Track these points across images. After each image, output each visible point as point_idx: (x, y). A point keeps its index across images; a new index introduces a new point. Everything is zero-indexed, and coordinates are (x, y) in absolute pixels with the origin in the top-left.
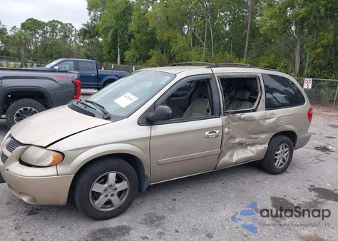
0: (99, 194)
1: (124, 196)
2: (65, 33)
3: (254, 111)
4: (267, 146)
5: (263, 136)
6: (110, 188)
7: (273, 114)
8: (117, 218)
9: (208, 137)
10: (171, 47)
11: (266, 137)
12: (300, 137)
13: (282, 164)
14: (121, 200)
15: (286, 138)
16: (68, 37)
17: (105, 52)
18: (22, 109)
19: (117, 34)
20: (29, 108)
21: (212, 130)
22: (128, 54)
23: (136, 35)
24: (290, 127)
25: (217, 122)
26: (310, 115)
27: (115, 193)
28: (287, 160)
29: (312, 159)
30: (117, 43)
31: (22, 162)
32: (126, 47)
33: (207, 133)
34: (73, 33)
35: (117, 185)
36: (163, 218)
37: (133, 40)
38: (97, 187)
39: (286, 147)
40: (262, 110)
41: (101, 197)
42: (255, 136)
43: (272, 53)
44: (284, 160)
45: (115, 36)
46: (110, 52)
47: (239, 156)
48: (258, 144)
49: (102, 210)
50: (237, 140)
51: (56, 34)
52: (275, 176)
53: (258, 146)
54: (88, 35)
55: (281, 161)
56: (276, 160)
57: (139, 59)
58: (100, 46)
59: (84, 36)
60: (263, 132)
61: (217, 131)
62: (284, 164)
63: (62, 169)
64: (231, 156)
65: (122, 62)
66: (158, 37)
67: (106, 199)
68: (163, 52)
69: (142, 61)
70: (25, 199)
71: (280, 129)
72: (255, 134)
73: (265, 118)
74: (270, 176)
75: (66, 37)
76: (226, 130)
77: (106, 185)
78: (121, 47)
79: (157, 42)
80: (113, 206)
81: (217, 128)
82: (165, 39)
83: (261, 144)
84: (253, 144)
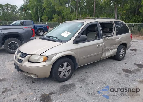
0: (61, 72)
1: (69, 72)
2: (13, 9)
3: (112, 36)
4: (117, 50)
5: (115, 46)
6: (65, 69)
7: (119, 37)
8: (68, 81)
9: (98, 47)
10: (62, 13)
11: (116, 46)
12: (128, 45)
13: (122, 56)
14: (69, 74)
15: (123, 46)
16: (15, 11)
17: (33, 17)
18: (11, 42)
19: (37, 9)
20: (14, 42)
21: (99, 44)
22: (43, 17)
23: (46, 9)
24: (125, 42)
25: (101, 41)
26: (131, 37)
27: (67, 71)
28: (124, 55)
29: (131, 54)
30: (38, 13)
31: (29, 62)
32: (42, 14)
33: (98, 46)
34: (17, 9)
35: (67, 68)
36: (85, 79)
37: (45, 11)
38: (60, 69)
39: (123, 50)
40: (115, 35)
41: (62, 73)
42: (113, 46)
43: (105, 14)
44: (123, 55)
45: (37, 10)
46: (35, 17)
47: (108, 54)
48: (114, 49)
49: (62, 78)
50: (107, 48)
51: (9, 10)
52: (120, 61)
53: (114, 50)
54: (24, 10)
55: (122, 55)
56: (120, 55)
57: (48, 19)
58: (30, 14)
59: (22, 10)
60: (116, 44)
61: (101, 45)
62: (123, 56)
63: (48, 63)
64: (105, 54)
65: (41, 21)
66: (56, 9)
67: (63, 74)
68: (59, 16)
69: (50, 20)
70: (32, 76)
71: (121, 43)
72: (113, 45)
73: (116, 39)
74: (118, 61)
75: (13, 11)
76: (104, 44)
77: (63, 68)
78: (40, 14)
79: (56, 11)
80: (66, 76)
81: (101, 43)
82: (59, 10)
83: (115, 49)
84: (112, 49)
